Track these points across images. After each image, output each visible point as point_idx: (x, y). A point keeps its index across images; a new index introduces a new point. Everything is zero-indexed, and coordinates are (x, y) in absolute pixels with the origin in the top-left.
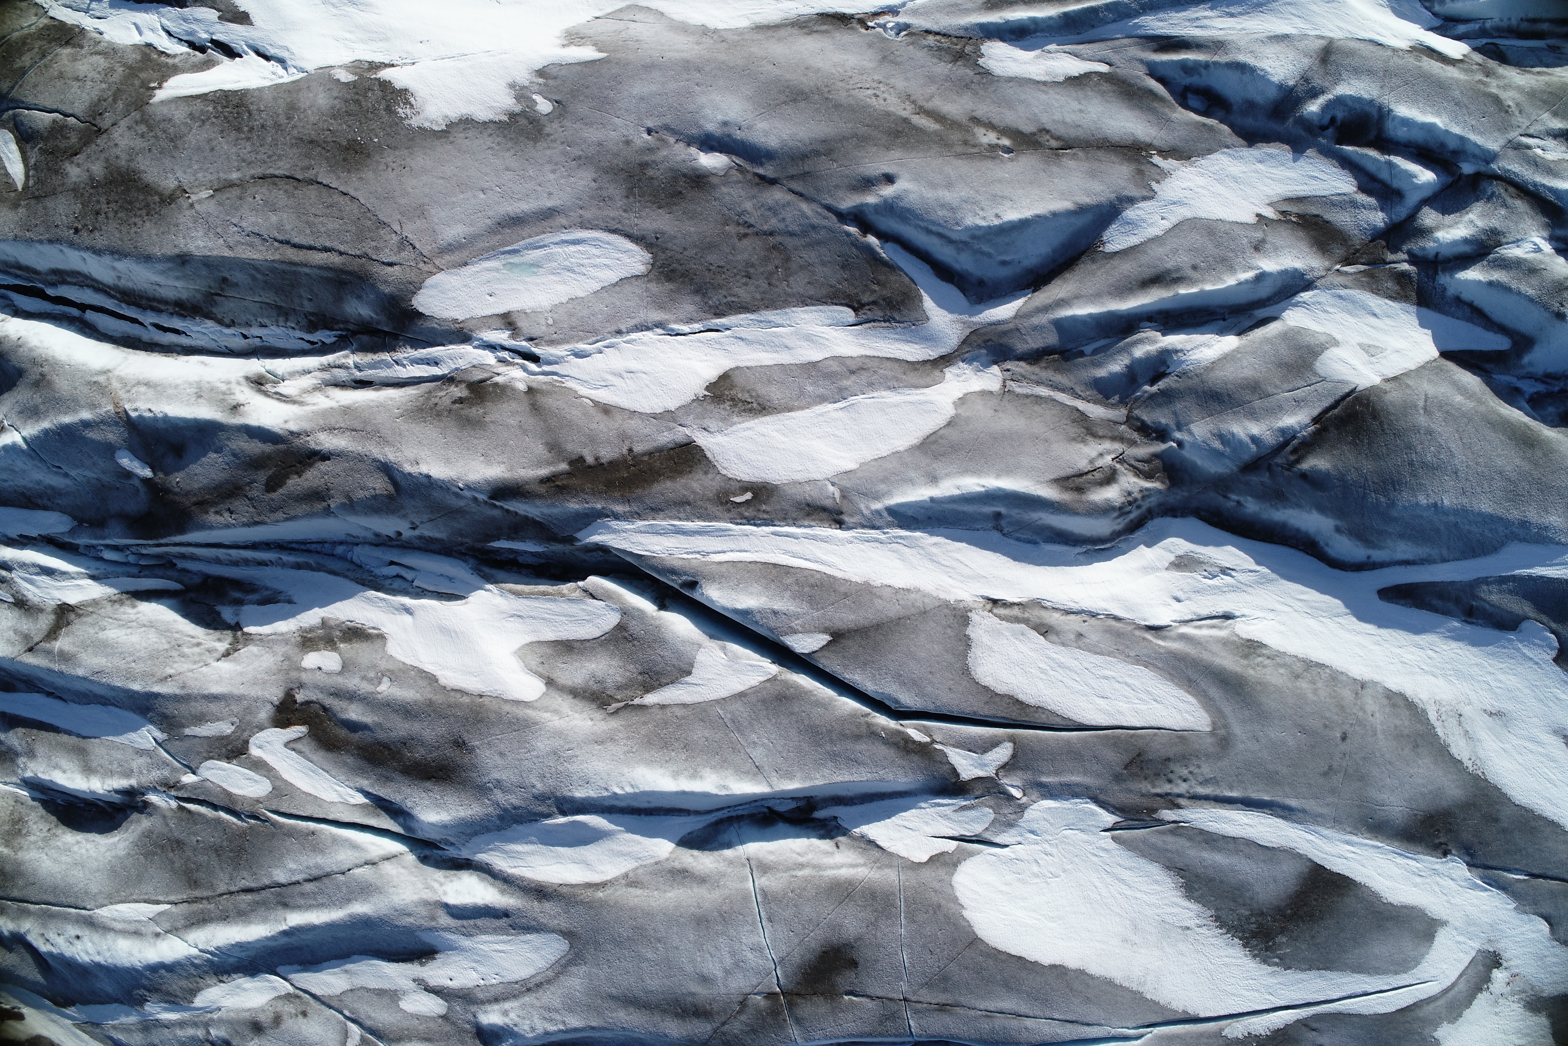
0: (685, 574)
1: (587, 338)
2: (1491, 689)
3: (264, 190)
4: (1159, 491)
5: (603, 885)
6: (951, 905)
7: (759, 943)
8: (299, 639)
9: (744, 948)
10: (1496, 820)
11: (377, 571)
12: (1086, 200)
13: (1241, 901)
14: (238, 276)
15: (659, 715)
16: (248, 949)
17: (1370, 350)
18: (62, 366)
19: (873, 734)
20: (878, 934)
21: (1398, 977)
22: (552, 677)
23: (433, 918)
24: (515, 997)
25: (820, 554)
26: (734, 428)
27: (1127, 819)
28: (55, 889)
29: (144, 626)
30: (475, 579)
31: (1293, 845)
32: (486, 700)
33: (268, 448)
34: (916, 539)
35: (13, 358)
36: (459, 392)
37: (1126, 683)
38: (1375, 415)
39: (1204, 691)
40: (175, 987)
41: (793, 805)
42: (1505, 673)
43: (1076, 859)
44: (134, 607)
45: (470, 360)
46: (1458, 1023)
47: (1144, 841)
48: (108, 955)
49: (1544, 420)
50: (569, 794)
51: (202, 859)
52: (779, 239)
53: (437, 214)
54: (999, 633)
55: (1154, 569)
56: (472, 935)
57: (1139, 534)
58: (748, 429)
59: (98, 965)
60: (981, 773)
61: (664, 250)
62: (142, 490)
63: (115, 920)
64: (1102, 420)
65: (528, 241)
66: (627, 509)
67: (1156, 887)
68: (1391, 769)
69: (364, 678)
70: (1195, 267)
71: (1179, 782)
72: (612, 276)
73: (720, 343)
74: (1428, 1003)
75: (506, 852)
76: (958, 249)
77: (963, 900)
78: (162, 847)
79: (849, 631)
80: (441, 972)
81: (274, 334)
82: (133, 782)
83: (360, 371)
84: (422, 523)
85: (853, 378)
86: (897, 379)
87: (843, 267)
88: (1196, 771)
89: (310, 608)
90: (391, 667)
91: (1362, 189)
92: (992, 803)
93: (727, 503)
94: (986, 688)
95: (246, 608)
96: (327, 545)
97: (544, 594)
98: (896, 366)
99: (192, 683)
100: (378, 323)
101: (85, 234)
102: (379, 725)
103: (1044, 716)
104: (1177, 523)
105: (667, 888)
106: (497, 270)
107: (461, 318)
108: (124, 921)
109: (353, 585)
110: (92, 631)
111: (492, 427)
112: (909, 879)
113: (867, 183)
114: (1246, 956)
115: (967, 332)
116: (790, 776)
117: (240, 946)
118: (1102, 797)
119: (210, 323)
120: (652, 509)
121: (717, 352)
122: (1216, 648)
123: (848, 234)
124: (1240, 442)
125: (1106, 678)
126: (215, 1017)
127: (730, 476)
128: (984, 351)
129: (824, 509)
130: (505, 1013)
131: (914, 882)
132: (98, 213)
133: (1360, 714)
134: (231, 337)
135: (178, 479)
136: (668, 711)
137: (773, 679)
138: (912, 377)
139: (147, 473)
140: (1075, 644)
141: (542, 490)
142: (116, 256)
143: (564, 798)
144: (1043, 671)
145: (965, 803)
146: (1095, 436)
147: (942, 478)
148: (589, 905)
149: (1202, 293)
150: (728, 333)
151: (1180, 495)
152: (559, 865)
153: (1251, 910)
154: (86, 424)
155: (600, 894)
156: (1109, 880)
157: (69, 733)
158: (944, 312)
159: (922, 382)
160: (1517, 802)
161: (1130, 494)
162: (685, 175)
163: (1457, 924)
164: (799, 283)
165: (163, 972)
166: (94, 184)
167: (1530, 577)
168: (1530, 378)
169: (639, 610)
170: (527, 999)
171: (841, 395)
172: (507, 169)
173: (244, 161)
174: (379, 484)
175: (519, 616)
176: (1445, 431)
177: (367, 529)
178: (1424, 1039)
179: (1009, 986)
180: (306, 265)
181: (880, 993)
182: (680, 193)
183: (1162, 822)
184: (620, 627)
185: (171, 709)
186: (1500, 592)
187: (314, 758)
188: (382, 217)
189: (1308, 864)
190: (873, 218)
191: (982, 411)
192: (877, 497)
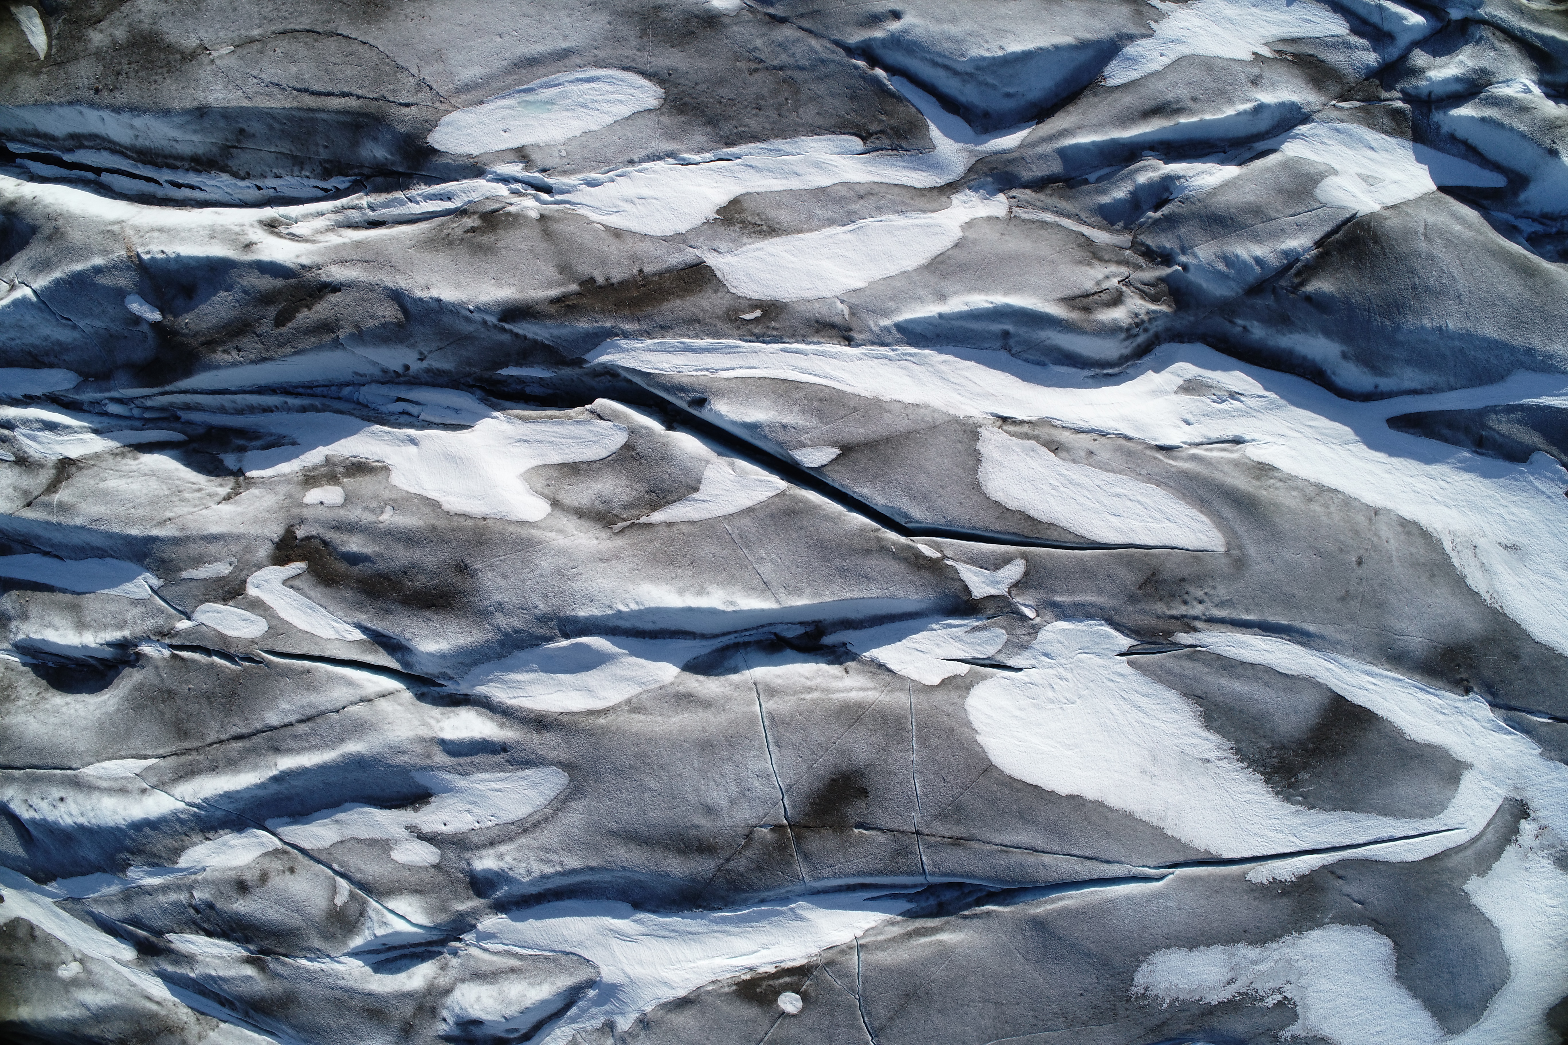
0: (694, 390)
1: (599, 168)
2: (1505, 522)
3: (285, 44)
4: (1165, 314)
5: (605, 712)
6: (965, 729)
7: (766, 769)
8: (301, 478)
9: (751, 775)
10: (1517, 657)
11: (383, 409)
12: (1087, 36)
13: (1261, 732)
14: (256, 127)
15: (665, 532)
16: (236, 800)
17: (1368, 180)
18: (77, 219)
19: (883, 549)
20: (889, 760)
21: (1424, 822)
22: (557, 498)
23: (428, 756)
24: (511, 839)
25: (829, 370)
26: (744, 248)
27: (1143, 643)
28: (40, 751)
29: (146, 475)
30: (481, 408)
31: (1312, 673)
32: (490, 523)
33: (279, 283)
34: (925, 356)
35: (27, 216)
36: (469, 222)
37: (1138, 502)
38: (1376, 240)
39: (1217, 511)
40: (159, 846)
41: (801, 630)
42: (1517, 506)
43: (1091, 684)
44: (136, 459)
45: (483, 192)
46: (1488, 876)
47: (1161, 666)
48: (92, 815)
49: (1543, 256)
50: (573, 613)
51: (193, 707)
52: (789, 73)
53: (455, 57)
54: (1009, 449)
55: (1164, 392)
56: (468, 774)
57: (1146, 359)
58: (758, 249)
59: (81, 828)
60: (994, 592)
61: (676, 85)
62: (150, 334)
63: (100, 778)
64: (1107, 245)
65: (543, 80)
66: (637, 327)
67: (1174, 715)
68: (1408, 597)
69: (366, 509)
70: (1194, 99)
71: (1195, 603)
72: (625, 111)
73: (731, 171)
74: (1456, 853)
75: (505, 682)
76: (964, 81)
77: (976, 725)
78: (153, 699)
79: (859, 445)
80: (434, 817)
81: (288, 184)
82: (127, 633)
83: (373, 210)
84: (430, 352)
85: (862, 202)
86: (905, 204)
87: (852, 99)
88: (1212, 592)
89: (314, 448)
90: (394, 496)
91: (1354, 31)
92: (1005, 623)
93: (736, 320)
94: (998, 504)
95: (249, 454)
96: (333, 388)
97: (551, 417)
98: (904, 191)
99: (191, 525)
100: (393, 163)
101: (105, 93)
102: (380, 555)
103: (1056, 533)
104: (1185, 348)
105: (671, 713)
106: (512, 108)
107: (475, 153)
108: (110, 779)
109: (359, 421)
110: (92, 482)
111: (504, 252)
112: (920, 701)
113: (875, 19)
114: (1268, 792)
115: (973, 160)
116: (798, 592)
117: (228, 796)
118: (1117, 618)
119: (225, 177)
120: (662, 327)
121: (727, 179)
122: (1227, 468)
123: (856, 67)
124: (1245, 263)
125: (1118, 495)
126: (200, 878)
127: (740, 294)
128: (990, 179)
129: (833, 326)
130: (501, 857)
131: (925, 705)
132: (119, 74)
133: (1375, 539)
134: (245, 189)
135: (187, 320)
136: (675, 528)
137: (782, 494)
138: (920, 203)
139: (157, 316)
140: (1085, 461)
141: (552, 310)
142: (135, 113)
143: (567, 618)
144: (1054, 488)
145: (977, 624)
146: (1101, 259)
147: (950, 296)
148: (590, 733)
149: (1202, 121)
150: (738, 161)
151: (1187, 320)
152: (560, 693)
153: (1272, 743)
154: (98, 270)
155: (602, 721)
156: (1126, 707)
157: (64, 591)
158: (951, 142)
159: (930, 207)
160: (1537, 640)
161: (1137, 315)
162: (697, 17)
163: (1483, 768)
164: (808, 114)
165: (147, 830)
166: (116, 47)
167: (1538, 407)
168: (1527, 218)
169: (646, 428)
170: (523, 840)
171: (849, 218)
172: (524, 15)
173: (265, 18)
174: (389, 312)
175: (525, 441)
176: (1446, 258)
177: (375, 364)
178: (1454, 893)
179: (1025, 818)
180: (323, 111)
181: (891, 826)
182: (693, 32)
183: (1178, 646)
184: (628, 446)
185: (169, 553)
186: (1509, 421)
187: (313, 594)
188: (400, 62)
189: (1329, 694)
190: (881, 52)
191: (990, 234)
192: (886, 314)
